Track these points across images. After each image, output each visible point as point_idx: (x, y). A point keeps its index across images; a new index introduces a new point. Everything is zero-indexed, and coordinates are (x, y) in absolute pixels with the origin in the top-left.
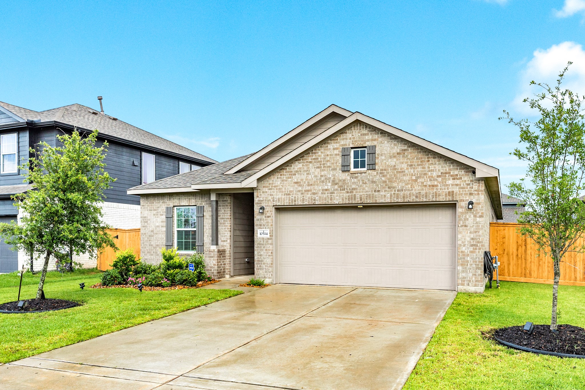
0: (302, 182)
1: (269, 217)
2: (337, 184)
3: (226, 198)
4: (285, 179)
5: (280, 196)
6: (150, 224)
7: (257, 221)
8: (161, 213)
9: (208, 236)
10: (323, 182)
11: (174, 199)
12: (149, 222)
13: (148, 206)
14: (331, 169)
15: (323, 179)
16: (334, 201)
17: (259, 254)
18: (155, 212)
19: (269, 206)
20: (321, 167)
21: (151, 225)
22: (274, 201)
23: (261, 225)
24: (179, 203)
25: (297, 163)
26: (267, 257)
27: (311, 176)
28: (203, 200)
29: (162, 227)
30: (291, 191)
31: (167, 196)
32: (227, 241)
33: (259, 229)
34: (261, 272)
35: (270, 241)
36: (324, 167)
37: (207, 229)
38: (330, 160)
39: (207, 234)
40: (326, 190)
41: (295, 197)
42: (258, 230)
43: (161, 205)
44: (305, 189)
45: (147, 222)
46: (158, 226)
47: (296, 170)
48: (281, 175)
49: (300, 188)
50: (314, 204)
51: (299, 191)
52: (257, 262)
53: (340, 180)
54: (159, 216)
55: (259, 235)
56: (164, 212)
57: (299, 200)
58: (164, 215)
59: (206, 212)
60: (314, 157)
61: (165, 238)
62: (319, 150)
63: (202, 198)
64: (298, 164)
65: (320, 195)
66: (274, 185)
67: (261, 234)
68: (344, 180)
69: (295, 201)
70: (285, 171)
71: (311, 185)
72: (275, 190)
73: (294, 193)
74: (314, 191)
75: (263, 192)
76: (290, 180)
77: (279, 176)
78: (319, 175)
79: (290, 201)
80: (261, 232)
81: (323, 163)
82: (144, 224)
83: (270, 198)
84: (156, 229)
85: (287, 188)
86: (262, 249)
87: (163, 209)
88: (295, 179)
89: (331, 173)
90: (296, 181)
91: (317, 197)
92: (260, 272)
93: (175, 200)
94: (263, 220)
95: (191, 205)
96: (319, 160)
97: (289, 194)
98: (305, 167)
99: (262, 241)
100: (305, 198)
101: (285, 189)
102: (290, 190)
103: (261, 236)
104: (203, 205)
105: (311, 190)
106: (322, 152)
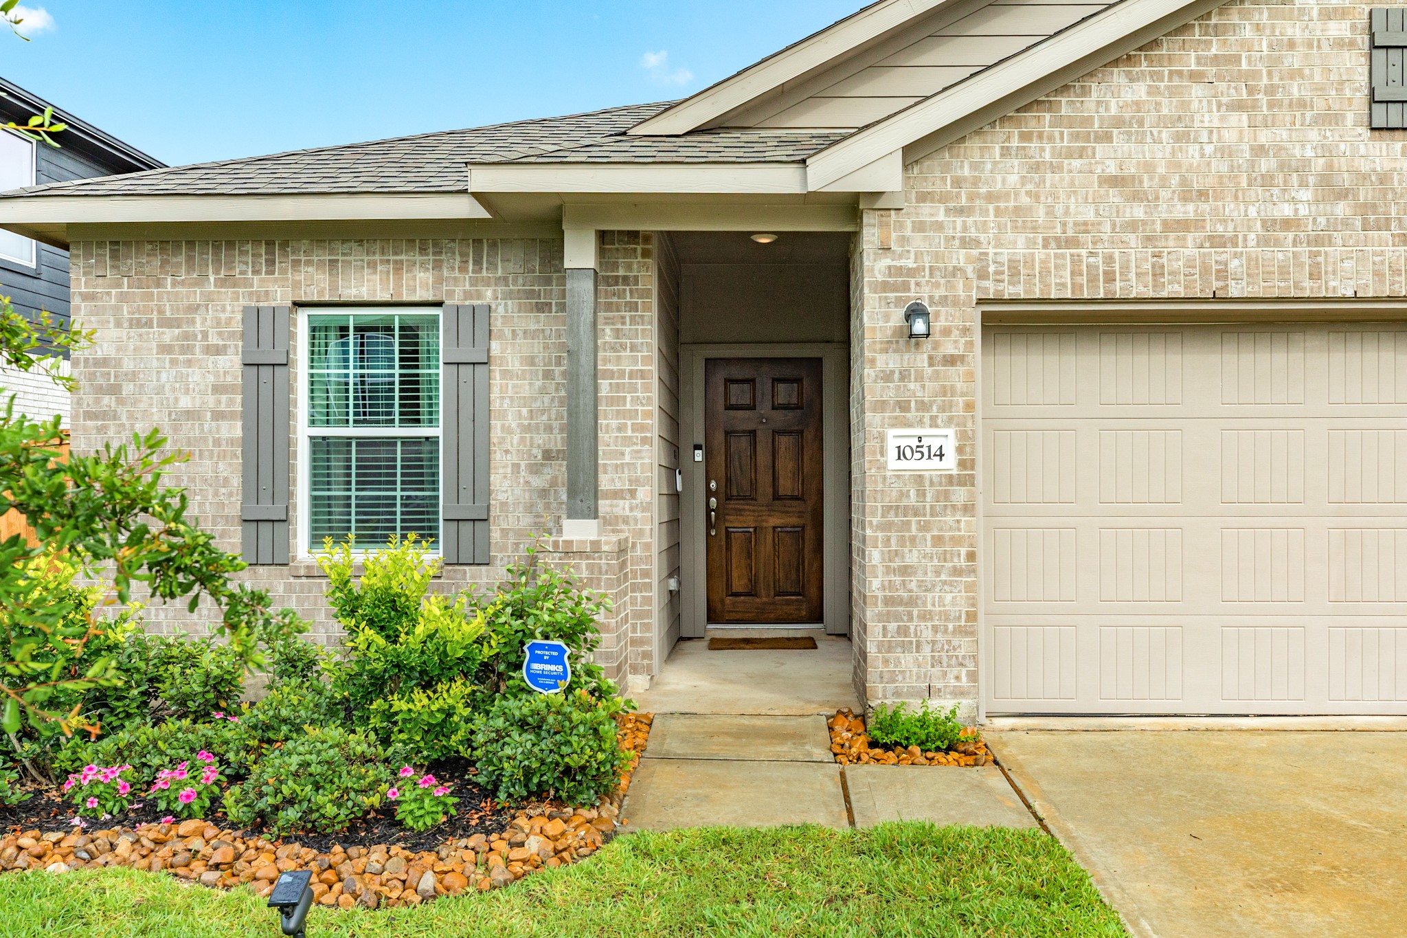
0: (1151, 179)
1: (951, 361)
2: (1346, 197)
3: (629, 267)
4: (1047, 156)
5: (1021, 250)
6: (134, 404)
7: (880, 384)
8: (214, 340)
9: (516, 467)
10: (1267, 181)
11: (296, 263)
12: (128, 388)
13: (122, 298)
14: (1308, 115)
15: (1265, 165)
16: (1332, 284)
17: (897, 563)
18: (169, 335)
19: (956, 303)
20: (1255, 106)
21: (143, 406)
22: (982, 275)
23: (904, 406)
24: (334, 288)
25: (1118, 76)
26: (943, 577)
27: (1197, 146)
28: (484, 273)
29: (218, 416)
30: (1085, 223)
31: (249, 247)
32: (633, 493)
33: (893, 426)
34: (907, 660)
35: (960, 495)
36: (1271, 105)
37: (509, 431)
38: (1307, 71)
39: (513, 458)
40: (1287, 224)
41: (1109, 259)
42: (891, 433)
43: (209, 298)
44: (1164, 216)
45: (114, 390)
46: (189, 414)
47: (1114, 111)
48: (1026, 137)
49: (1139, 212)
50: (1219, 294)
51: (1132, 226)
52: (880, 607)
53: (1366, 177)
54: (198, 355)
55: (893, 463)
56: (232, 335)
57: (1133, 276)
58: (231, 350)
59: (501, 336)
60: (1214, 51)
61: (236, 481)
62: (1244, 15)
63: (478, 262)
64: (1123, 80)
65: (1252, 248)
66: (983, 190)
67: (901, 455)
68: (1384, 178)
69: (1110, 278)
70: (1047, 116)
71: (1202, 195)
72: (992, 217)
73: (1105, 237)
74: (1220, 228)
75: (920, 227)
76: (1077, 163)
77: (1015, 143)
78: (1246, 147)
79: (1078, 279)
80: (903, 443)
81: (1265, 81)
82: (97, 401)
83: (960, 257)
84: (176, 429)
85: (1059, 209)
86: (913, 540)
87: (223, 316)
88: (1108, 158)
89: (1313, 135)
90: (1112, 169)
91: (1236, 262)
92: (898, 662)
93: (303, 268)
94: (920, 377)
95: (405, 298)
96: (1244, 66)
97: (1071, 243)
98: (1165, 101)
99: (913, 493)
100: (1165, 260)
101: (1050, 212)
102: (1080, 218)
103: (903, 464)
104: (485, 302)
105: (1198, 224)
106: (1258, 28)
